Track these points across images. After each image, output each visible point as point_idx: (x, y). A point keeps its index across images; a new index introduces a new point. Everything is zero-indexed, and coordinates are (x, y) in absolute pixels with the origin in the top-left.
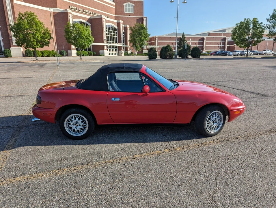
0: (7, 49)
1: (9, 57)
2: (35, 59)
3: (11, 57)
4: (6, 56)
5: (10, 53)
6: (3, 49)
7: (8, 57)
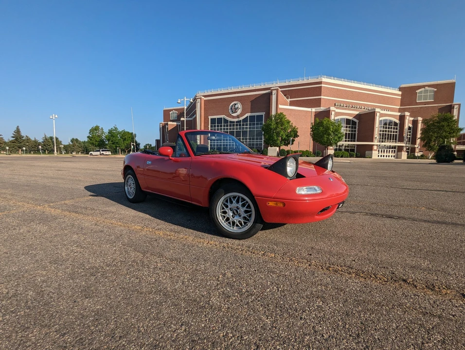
0: (266, 149)
5: (267, 152)
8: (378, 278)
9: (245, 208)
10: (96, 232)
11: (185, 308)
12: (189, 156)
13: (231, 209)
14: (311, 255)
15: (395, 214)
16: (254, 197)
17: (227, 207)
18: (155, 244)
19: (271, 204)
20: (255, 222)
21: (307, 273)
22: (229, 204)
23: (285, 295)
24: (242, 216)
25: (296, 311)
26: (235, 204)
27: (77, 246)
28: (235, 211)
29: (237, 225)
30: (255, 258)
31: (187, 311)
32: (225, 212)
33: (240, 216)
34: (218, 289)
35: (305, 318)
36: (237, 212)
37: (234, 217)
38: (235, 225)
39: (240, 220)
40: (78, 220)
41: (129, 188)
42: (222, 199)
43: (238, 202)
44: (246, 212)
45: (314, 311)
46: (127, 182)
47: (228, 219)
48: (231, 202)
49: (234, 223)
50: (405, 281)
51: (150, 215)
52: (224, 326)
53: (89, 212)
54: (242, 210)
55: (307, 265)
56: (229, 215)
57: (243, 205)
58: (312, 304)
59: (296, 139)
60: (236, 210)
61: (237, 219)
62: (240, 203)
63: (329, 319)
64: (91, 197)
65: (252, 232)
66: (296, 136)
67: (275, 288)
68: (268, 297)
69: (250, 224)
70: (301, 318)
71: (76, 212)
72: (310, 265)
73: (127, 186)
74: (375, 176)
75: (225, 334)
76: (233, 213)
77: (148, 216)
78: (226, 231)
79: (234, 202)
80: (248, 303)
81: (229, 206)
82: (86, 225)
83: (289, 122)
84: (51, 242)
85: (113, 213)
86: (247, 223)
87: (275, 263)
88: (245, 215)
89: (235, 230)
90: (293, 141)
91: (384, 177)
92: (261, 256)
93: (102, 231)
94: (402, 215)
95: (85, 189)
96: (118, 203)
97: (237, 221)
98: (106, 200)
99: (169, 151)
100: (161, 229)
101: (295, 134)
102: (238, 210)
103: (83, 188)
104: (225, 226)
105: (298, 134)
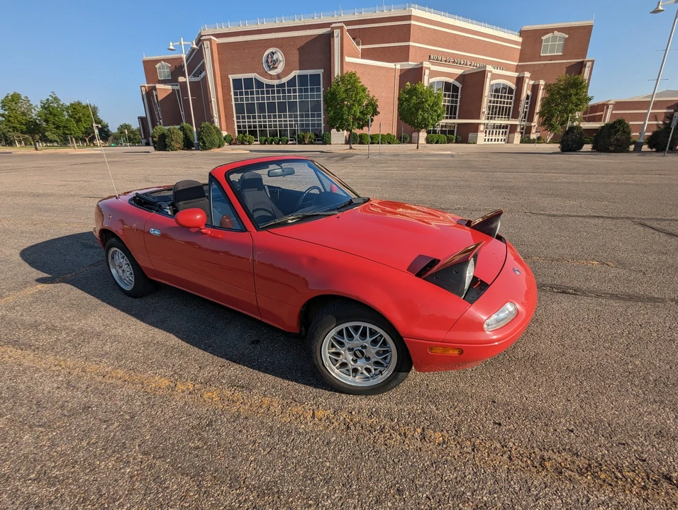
0: (328, 133)
1: (328, 144)
2: (349, 148)
3: (330, 144)
4: (325, 143)
5: (330, 138)
6: (323, 133)
8: (630, 480)
9: (377, 348)
10: (73, 413)
12: (245, 230)
13: (350, 350)
14: (499, 424)
15: (566, 282)
16: (401, 338)
17: (341, 344)
19: (439, 351)
20: (398, 370)
22: (345, 340)
24: (374, 360)
26: (357, 341)
27: (37, 480)
28: (358, 353)
29: (362, 374)
32: (338, 354)
33: (368, 359)
36: (362, 353)
37: (355, 361)
38: (359, 373)
39: (369, 367)
40: (24, 372)
41: (120, 271)
42: (333, 333)
43: (363, 335)
44: (378, 353)
46: (113, 258)
47: (344, 365)
48: (351, 338)
49: (355, 371)
50: (668, 478)
51: (177, 334)
53: (45, 339)
54: (372, 350)
55: (506, 458)
56: (345, 358)
57: (374, 342)
59: (375, 118)
60: (360, 351)
61: (361, 364)
62: (369, 339)
64: (40, 286)
66: (375, 113)
69: (387, 374)
71: (16, 343)
72: (510, 458)
73: (115, 267)
74: (499, 187)
76: (355, 354)
77: (173, 340)
78: (341, 384)
79: (357, 337)
81: (346, 344)
82: (47, 389)
85: (99, 335)
86: (381, 370)
88: (379, 359)
89: (357, 381)
91: (512, 188)
93: (86, 408)
94: (576, 284)
95: (22, 261)
96: (103, 301)
97: (362, 367)
98: (76, 292)
99: (198, 217)
100: (210, 380)
101: (373, 108)
102: (364, 350)
103: (18, 258)
104: (340, 377)
105: (378, 110)
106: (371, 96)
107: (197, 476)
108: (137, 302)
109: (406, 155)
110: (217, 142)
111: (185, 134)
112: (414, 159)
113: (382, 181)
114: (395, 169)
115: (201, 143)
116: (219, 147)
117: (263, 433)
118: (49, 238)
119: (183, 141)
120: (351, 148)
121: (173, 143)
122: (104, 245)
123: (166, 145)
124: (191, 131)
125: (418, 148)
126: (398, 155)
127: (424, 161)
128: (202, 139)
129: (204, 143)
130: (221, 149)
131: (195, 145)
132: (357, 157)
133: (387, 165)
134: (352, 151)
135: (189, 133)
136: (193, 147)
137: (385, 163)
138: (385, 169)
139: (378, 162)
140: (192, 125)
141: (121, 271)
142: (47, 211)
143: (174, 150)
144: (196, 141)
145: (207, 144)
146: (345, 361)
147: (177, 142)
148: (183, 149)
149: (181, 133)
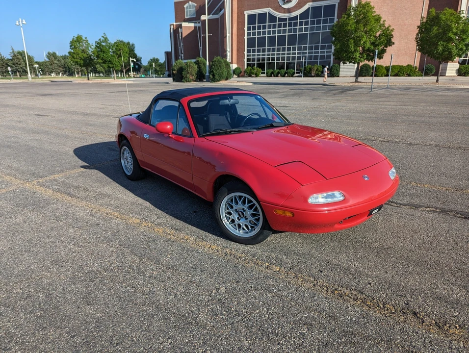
0: (337, 65)
1: (336, 76)
2: (355, 80)
3: (339, 76)
4: (333, 75)
5: (338, 71)
6: (332, 65)
7: (334, 77)
8: (386, 309)
9: (252, 211)
10: (91, 225)
11: (174, 323)
12: (192, 136)
13: (236, 211)
14: (321, 272)
16: (259, 202)
17: (232, 207)
18: (153, 245)
19: (280, 212)
20: (263, 228)
21: (306, 295)
22: (234, 205)
23: (272, 318)
24: (249, 219)
25: (277, 337)
26: (240, 206)
28: (241, 214)
29: (243, 229)
30: (256, 272)
31: (175, 326)
32: (230, 213)
33: (246, 219)
34: (208, 306)
35: (282, 344)
36: (243, 214)
37: (239, 220)
38: (241, 228)
39: (247, 223)
40: (72, 206)
42: (225, 199)
43: (244, 202)
44: (253, 215)
45: (294, 338)
46: (123, 154)
47: (233, 221)
48: (237, 203)
49: (239, 226)
50: (415, 314)
52: (205, 343)
53: (83, 194)
54: (248, 213)
55: (312, 284)
56: (234, 217)
57: (250, 208)
58: (296, 330)
59: (389, 49)
60: (242, 212)
61: (242, 222)
62: (247, 205)
63: (305, 347)
64: (82, 169)
65: (259, 239)
66: (389, 43)
67: (265, 309)
68: (254, 319)
69: (257, 229)
70: (279, 344)
71: (69, 194)
72: (314, 285)
73: (123, 158)
75: (204, 350)
76: (239, 215)
77: (147, 204)
78: (231, 234)
79: (240, 203)
80: (233, 323)
81: (234, 207)
82: (81, 215)
83: (378, 19)
84: (48, 237)
85: (109, 196)
86: (254, 227)
87: (276, 279)
89: (240, 233)
90: (383, 51)
92: (264, 269)
93: (98, 225)
95: (74, 155)
96: (114, 181)
97: (243, 224)
98: (100, 175)
99: (169, 127)
100: (161, 224)
101: (387, 40)
102: (244, 213)
103: (72, 153)
104: (230, 229)
105: (393, 40)
106: (386, 26)
107: (141, 257)
108: (133, 183)
109: (417, 89)
110: (225, 74)
111: (199, 68)
112: (426, 93)
113: (368, 115)
114: (392, 103)
115: (211, 76)
116: (227, 79)
117: (179, 249)
118: (90, 143)
119: (197, 74)
120: (356, 81)
121: (188, 75)
122: (119, 145)
123: (183, 77)
124: (205, 64)
125: (437, 81)
126: (408, 89)
127: (436, 96)
128: (212, 71)
129: (214, 75)
130: (228, 81)
131: (206, 77)
132: (361, 90)
133: (387, 100)
134: (357, 84)
135: (202, 66)
136: (205, 79)
137: (387, 97)
138: (381, 103)
139: (378, 96)
140: (206, 60)
141: (127, 163)
142: (91, 125)
143: (189, 82)
144: (207, 74)
145: (216, 77)
146: (233, 218)
147: (192, 75)
148: (195, 81)
149: (196, 66)
